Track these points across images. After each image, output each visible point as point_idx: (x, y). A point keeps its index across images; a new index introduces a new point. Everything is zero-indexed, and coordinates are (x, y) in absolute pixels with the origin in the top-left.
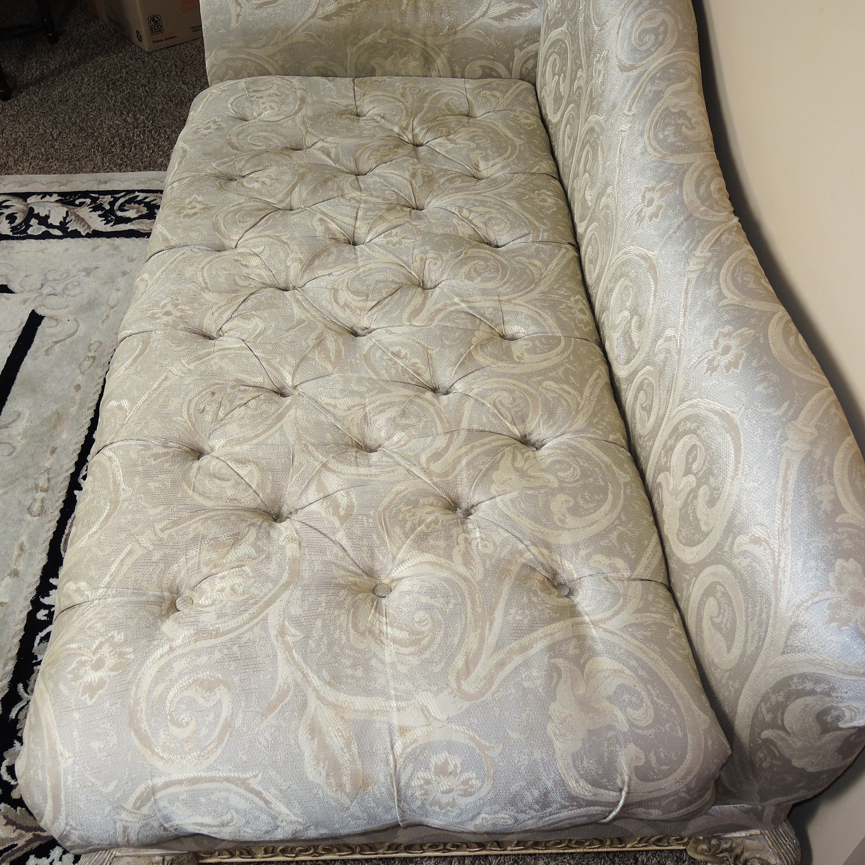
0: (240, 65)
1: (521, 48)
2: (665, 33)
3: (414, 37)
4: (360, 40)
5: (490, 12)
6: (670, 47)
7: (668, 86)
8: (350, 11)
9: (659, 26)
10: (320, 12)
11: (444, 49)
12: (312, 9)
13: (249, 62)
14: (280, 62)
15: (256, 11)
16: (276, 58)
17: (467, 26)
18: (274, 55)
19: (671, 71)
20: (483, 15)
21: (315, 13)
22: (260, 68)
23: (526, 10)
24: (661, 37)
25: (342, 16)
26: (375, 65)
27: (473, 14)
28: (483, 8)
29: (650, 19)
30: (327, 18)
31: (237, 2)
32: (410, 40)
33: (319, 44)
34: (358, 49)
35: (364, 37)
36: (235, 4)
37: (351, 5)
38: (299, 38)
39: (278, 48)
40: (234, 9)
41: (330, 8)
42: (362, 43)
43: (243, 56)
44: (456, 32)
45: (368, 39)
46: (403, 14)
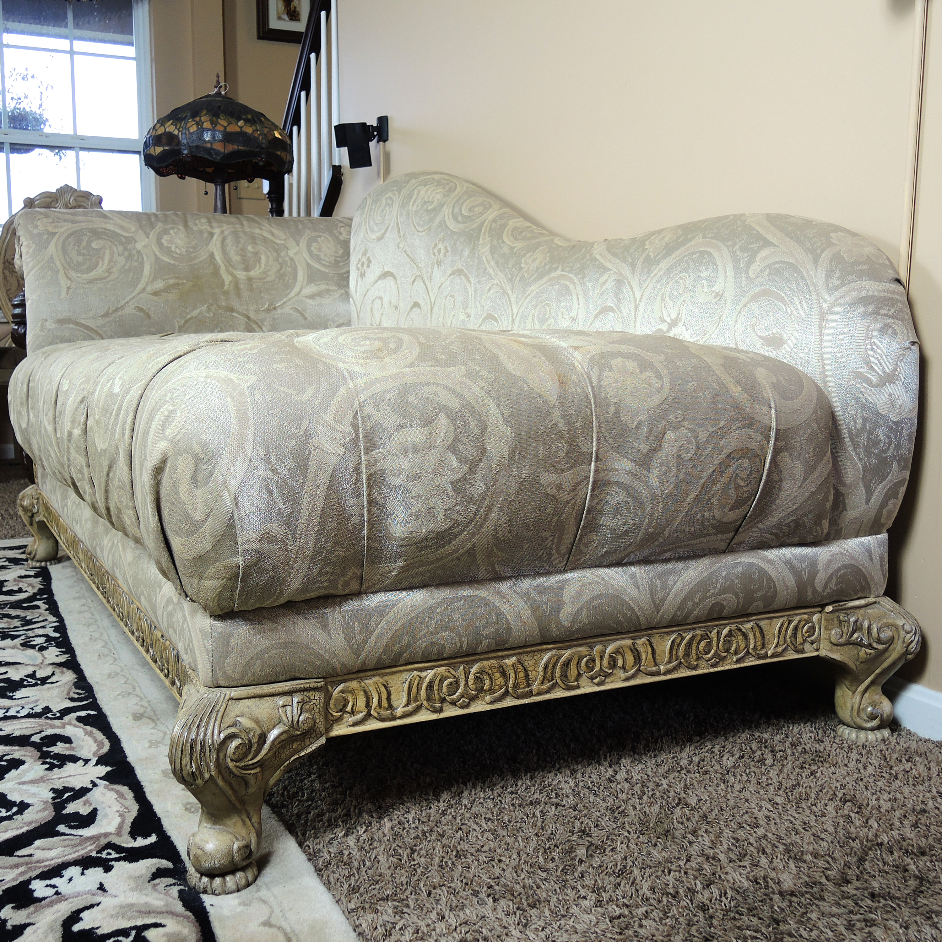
0: (68, 335)
2: (391, 199)
3: (237, 312)
4: (187, 314)
5: (303, 293)
6: (397, 198)
7: (409, 205)
8: (178, 289)
9: (386, 202)
10: (149, 288)
12: (140, 287)
13: (78, 332)
14: (109, 334)
15: (86, 286)
16: (105, 329)
17: (285, 303)
18: (103, 326)
19: (405, 201)
20: (298, 295)
21: (144, 289)
22: (87, 338)
24: (390, 202)
25: (170, 293)
27: (289, 294)
28: (296, 289)
29: (380, 206)
30: (156, 293)
31: (67, 277)
32: (234, 314)
33: (148, 316)
34: (186, 322)
35: (192, 311)
36: (65, 279)
37: (178, 284)
38: (129, 310)
39: (108, 319)
40: (64, 282)
41: (159, 285)
42: (189, 316)
43: (71, 326)
44: (275, 308)
45: (195, 313)
46: (226, 293)
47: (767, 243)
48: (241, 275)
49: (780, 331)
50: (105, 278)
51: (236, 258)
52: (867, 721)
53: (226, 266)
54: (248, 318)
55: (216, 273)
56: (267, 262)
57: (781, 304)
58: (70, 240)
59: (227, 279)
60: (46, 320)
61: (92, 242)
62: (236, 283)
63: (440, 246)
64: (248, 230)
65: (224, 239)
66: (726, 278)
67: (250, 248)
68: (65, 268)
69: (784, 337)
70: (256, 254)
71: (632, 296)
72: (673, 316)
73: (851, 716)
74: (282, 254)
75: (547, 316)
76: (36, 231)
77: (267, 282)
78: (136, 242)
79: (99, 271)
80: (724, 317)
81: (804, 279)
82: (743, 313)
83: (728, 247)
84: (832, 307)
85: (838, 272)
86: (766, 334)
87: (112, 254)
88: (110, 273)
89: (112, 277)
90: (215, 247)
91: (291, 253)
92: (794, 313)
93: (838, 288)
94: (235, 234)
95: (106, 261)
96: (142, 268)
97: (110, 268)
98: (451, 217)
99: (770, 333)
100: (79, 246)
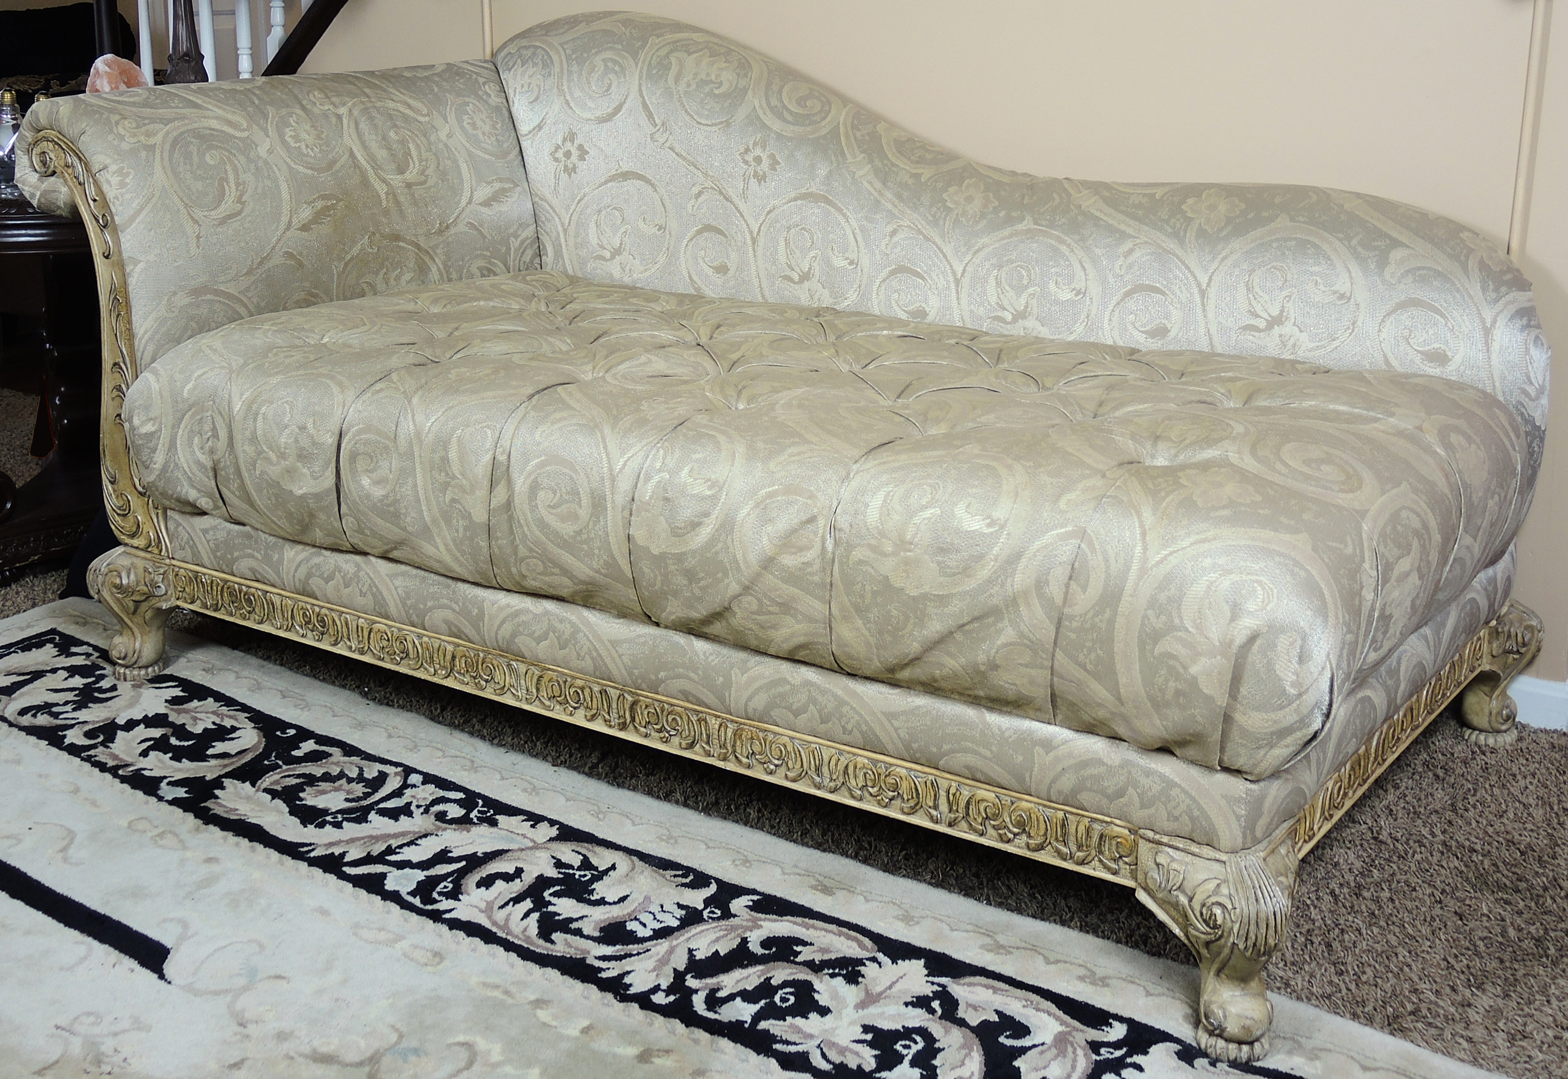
0: (205, 311)
1: (516, 237)
2: (616, 62)
3: (404, 240)
4: (347, 253)
5: (475, 198)
6: (632, 63)
7: (666, 81)
8: (330, 216)
9: (606, 66)
10: (295, 221)
11: (439, 251)
12: (285, 219)
13: (217, 305)
14: (255, 300)
15: (219, 229)
16: (250, 294)
17: (458, 217)
18: (248, 289)
19: (654, 72)
20: (470, 202)
21: (290, 222)
22: (230, 313)
23: (509, 190)
24: (617, 68)
25: (321, 223)
26: (365, 286)
27: (459, 202)
28: (467, 194)
29: (592, 70)
30: (305, 228)
31: (192, 218)
32: (401, 244)
33: (301, 265)
34: (346, 265)
35: (351, 248)
36: (191, 223)
37: (327, 208)
38: (277, 260)
39: (253, 278)
40: (190, 228)
41: (306, 213)
42: (349, 257)
43: (209, 297)
44: (447, 227)
45: (355, 251)
46: (386, 212)
47: (1396, 244)
48: (396, 180)
49: (1443, 347)
50: (239, 213)
51: (382, 154)
52: (1502, 724)
53: (373, 168)
54: (418, 246)
55: (365, 183)
56: (420, 154)
57: (1438, 317)
58: (176, 155)
59: (382, 189)
60: (175, 293)
61: (204, 155)
62: (392, 193)
63: (758, 152)
64: (379, 104)
65: (357, 124)
66: (1351, 277)
67: (392, 134)
68: (186, 206)
69: (1449, 354)
70: (403, 142)
71: (1191, 278)
72: (1275, 312)
73: (1490, 722)
74: (433, 138)
75: (1025, 282)
76: (125, 146)
77: (430, 188)
78: (257, 146)
79: (228, 205)
80: (1359, 323)
81: (1458, 290)
82: (1388, 322)
83: (1340, 240)
84: (1494, 322)
85: (1490, 283)
86: (1427, 348)
87: (235, 170)
88: (243, 203)
89: (247, 211)
90: (350, 140)
91: (443, 134)
92: (1456, 328)
93: (1496, 301)
94: (365, 110)
95: (233, 185)
96: (278, 187)
97: (241, 196)
98: (768, 112)
99: (1430, 347)
100: (191, 165)
